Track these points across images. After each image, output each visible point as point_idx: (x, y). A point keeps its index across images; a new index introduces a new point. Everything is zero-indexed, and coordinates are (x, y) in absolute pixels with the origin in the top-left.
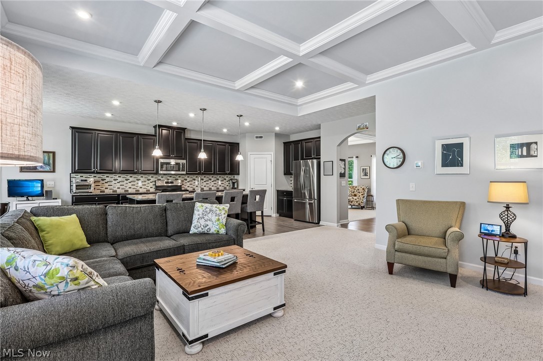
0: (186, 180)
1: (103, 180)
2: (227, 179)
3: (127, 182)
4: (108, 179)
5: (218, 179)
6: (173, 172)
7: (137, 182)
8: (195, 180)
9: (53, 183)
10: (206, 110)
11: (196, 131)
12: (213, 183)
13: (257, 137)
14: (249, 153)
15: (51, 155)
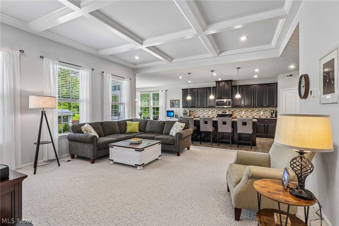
0: (236, 111)
1: (195, 111)
2: (269, 110)
3: (204, 112)
4: (197, 111)
5: (260, 111)
6: (225, 107)
7: (209, 112)
8: (242, 111)
9: (179, 112)
10: (213, 71)
11: (243, 80)
12: (256, 113)
13: (287, 76)
14: (281, 90)
15: (178, 101)
